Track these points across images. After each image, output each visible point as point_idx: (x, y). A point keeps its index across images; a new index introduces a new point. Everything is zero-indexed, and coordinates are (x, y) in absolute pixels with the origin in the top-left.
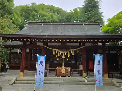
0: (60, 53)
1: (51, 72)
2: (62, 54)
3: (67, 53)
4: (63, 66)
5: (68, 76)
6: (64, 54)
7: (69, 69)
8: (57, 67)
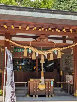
0: (35, 53)
2: (40, 56)
3: (49, 55)
4: (43, 78)
6: (44, 56)
7: (52, 82)
8: (31, 80)
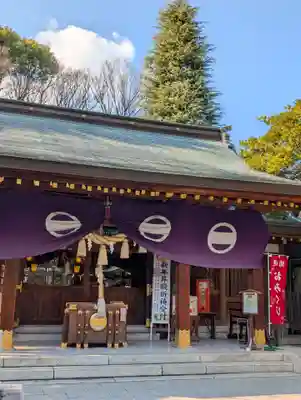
0: (86, 241)
4: (101, 301)
5: (117, 345)
6: (108, 247)
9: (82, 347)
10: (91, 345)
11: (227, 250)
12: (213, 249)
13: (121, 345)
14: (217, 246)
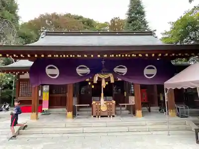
1: (80, 109)
5: (111, 117)
8: (94, 102)
9: (98, 117)
10: (101, 117)
11: (153, 76)
12: (146, 76)
13: (113, 116)
14: (148, 75)
